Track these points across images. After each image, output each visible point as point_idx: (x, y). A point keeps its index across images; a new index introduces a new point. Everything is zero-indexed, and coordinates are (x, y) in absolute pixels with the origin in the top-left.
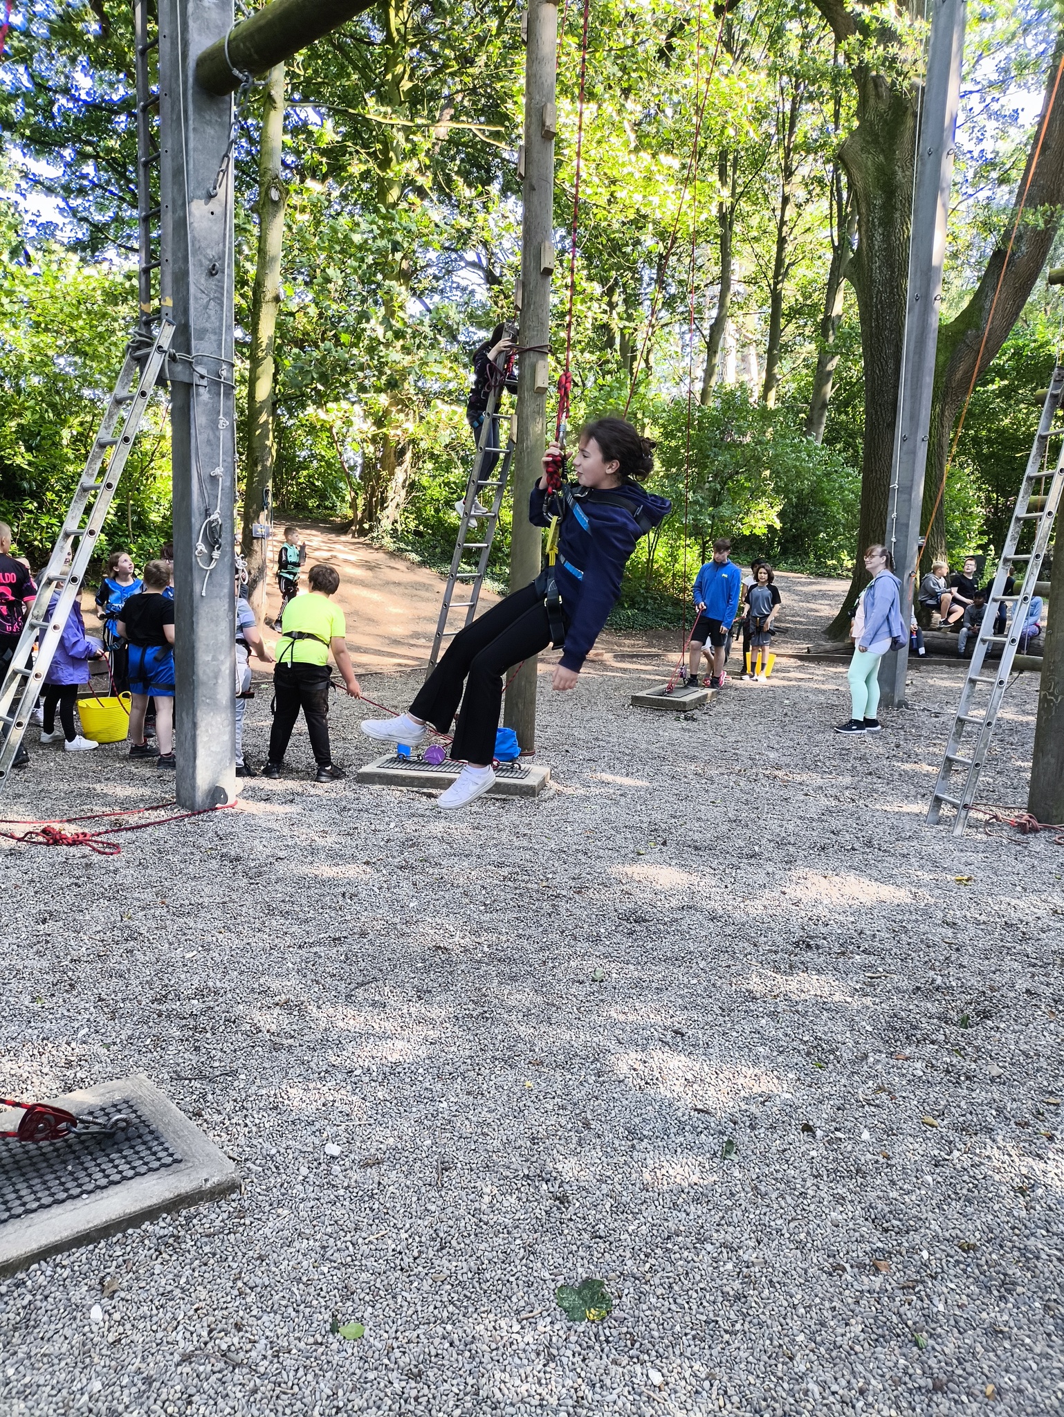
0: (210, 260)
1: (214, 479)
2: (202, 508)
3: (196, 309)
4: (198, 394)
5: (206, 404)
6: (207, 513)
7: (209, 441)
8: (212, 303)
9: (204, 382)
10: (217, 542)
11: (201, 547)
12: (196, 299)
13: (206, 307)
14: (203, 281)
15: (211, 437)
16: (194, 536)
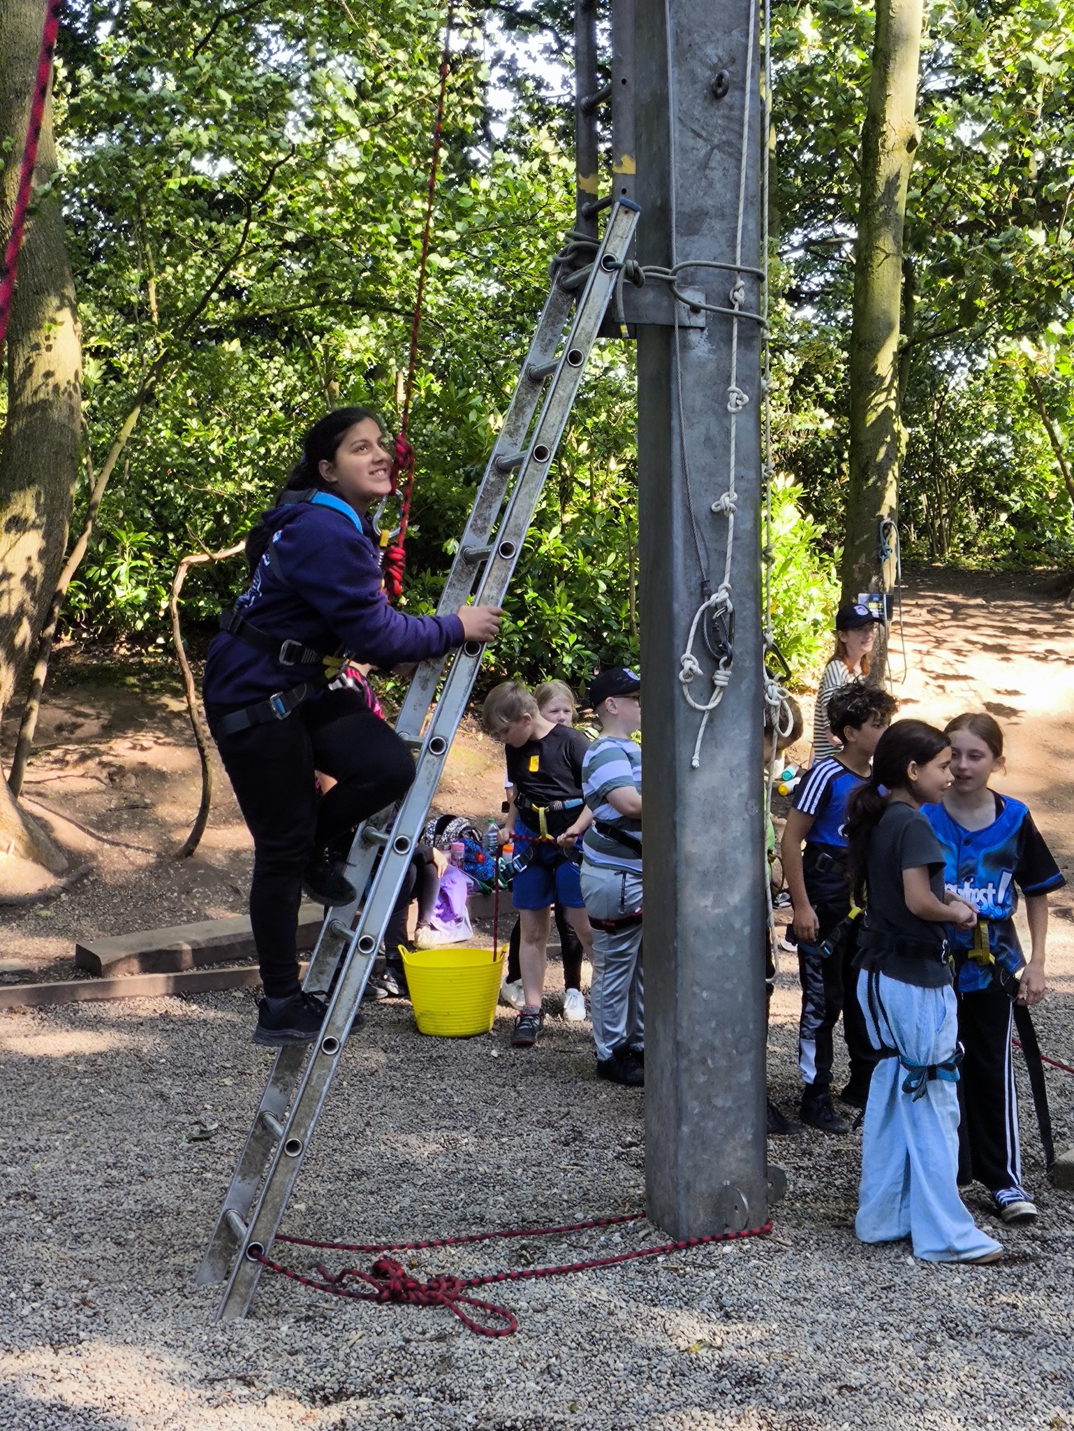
0: (713, 68)
1: (719, 518)
2: (695, 582)
3: (683, 172)
4: (686, 346)
5: (702, 365)
6: (704, 591)
7: (708, 439)
8: (717, 155)
9: (700, 320)
10: (723, 651)
11: (690, 662)
12: (684, 151)
13: (704, 165)
14: (697, 112)
15: (715, 430)
16: (678, 641)
